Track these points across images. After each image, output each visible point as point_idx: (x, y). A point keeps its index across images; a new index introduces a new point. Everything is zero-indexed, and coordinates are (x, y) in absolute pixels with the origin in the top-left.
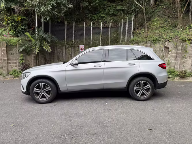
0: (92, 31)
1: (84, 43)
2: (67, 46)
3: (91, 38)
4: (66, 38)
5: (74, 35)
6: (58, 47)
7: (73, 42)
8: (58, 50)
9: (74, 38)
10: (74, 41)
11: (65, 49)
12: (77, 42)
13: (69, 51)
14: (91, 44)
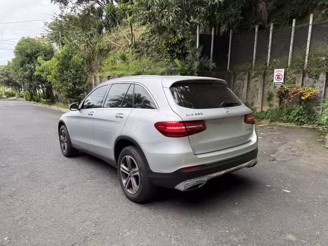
0: (309, 35)
1: (289, 63)
2: (253, 74)
3: (308, 50)
4: (254, 58)
5: (269, 51)
6: (238, 76)
7: (266, 64)
8: (238, 82)
9: (269, 55)
10: (268, 62)
11: (249, 79)
12: (275, 63)
13: (255, 84)
14: (305, 65)
